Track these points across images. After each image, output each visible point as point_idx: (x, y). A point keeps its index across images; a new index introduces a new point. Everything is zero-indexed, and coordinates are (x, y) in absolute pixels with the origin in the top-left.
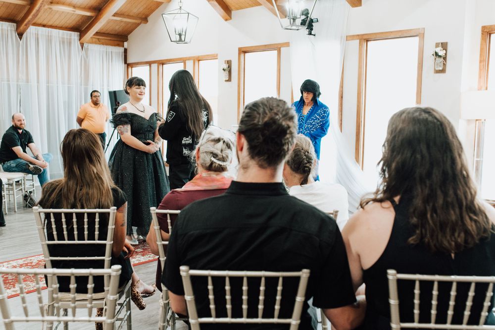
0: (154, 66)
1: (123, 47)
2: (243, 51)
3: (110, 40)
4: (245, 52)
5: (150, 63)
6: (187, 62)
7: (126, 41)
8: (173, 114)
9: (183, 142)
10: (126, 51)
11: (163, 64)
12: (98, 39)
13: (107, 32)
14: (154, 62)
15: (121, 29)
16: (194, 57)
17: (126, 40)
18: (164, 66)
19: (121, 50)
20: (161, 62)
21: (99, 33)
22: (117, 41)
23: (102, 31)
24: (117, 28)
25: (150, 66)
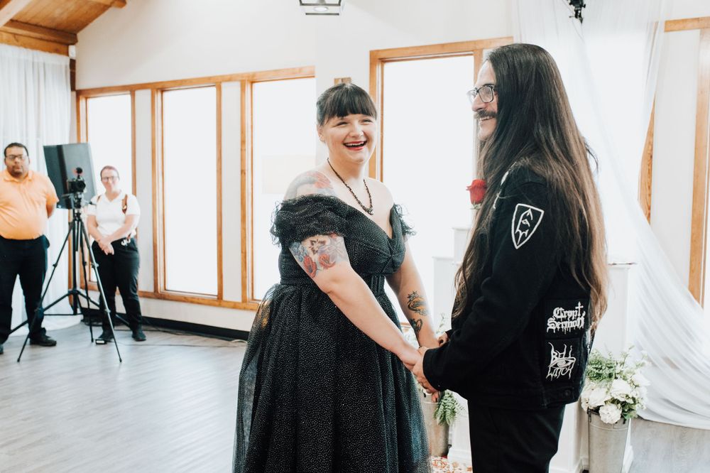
0: (144, 96)
1: (67, 54)
2: (379, 59)
3: (41, 39)
4: (383, 61)
5: (132, 89)
6: (224, 85)
7: (73, 44)
8: (536, 214)
9: (552, 325)
10: (73, 63)
11: (163, 91)
12: (15, 35)
13: (34, 21)
14: (143, 87)
15: (65, 16)
16: (242, 75)
17: (74, 41)
18: (165, 94)
19: (64, 61)
20: (160, 86)
21: (17, 21)
22: (55, 42)
23: (22, 19)
24: (57, 13)
25: (133, 95)
